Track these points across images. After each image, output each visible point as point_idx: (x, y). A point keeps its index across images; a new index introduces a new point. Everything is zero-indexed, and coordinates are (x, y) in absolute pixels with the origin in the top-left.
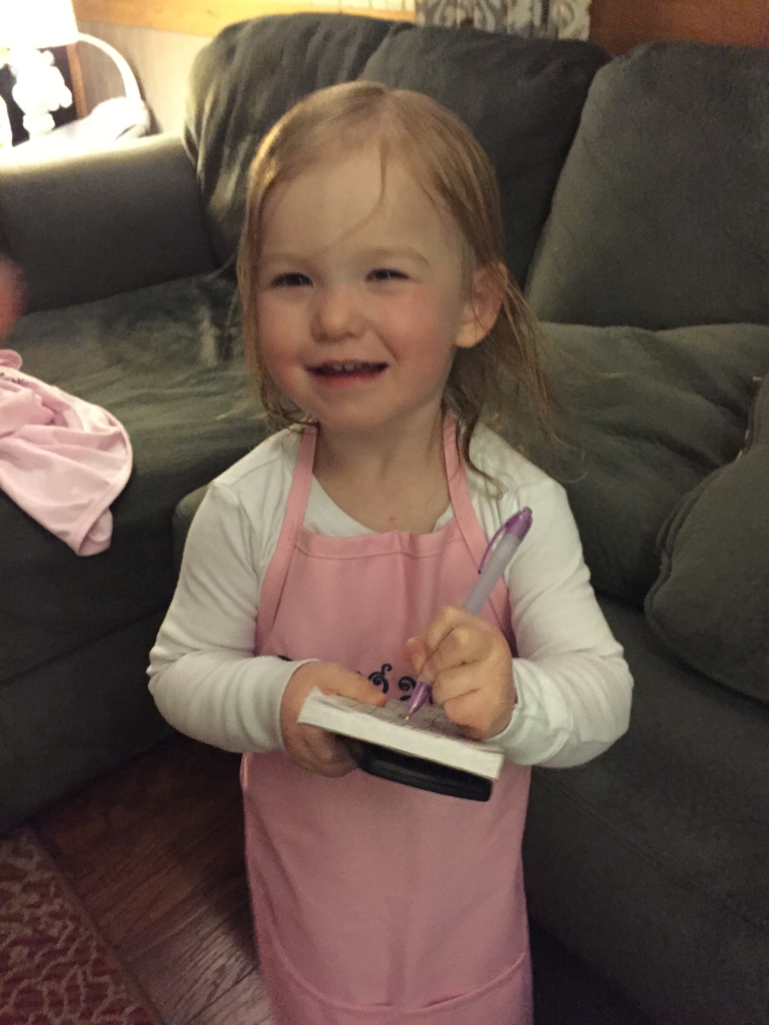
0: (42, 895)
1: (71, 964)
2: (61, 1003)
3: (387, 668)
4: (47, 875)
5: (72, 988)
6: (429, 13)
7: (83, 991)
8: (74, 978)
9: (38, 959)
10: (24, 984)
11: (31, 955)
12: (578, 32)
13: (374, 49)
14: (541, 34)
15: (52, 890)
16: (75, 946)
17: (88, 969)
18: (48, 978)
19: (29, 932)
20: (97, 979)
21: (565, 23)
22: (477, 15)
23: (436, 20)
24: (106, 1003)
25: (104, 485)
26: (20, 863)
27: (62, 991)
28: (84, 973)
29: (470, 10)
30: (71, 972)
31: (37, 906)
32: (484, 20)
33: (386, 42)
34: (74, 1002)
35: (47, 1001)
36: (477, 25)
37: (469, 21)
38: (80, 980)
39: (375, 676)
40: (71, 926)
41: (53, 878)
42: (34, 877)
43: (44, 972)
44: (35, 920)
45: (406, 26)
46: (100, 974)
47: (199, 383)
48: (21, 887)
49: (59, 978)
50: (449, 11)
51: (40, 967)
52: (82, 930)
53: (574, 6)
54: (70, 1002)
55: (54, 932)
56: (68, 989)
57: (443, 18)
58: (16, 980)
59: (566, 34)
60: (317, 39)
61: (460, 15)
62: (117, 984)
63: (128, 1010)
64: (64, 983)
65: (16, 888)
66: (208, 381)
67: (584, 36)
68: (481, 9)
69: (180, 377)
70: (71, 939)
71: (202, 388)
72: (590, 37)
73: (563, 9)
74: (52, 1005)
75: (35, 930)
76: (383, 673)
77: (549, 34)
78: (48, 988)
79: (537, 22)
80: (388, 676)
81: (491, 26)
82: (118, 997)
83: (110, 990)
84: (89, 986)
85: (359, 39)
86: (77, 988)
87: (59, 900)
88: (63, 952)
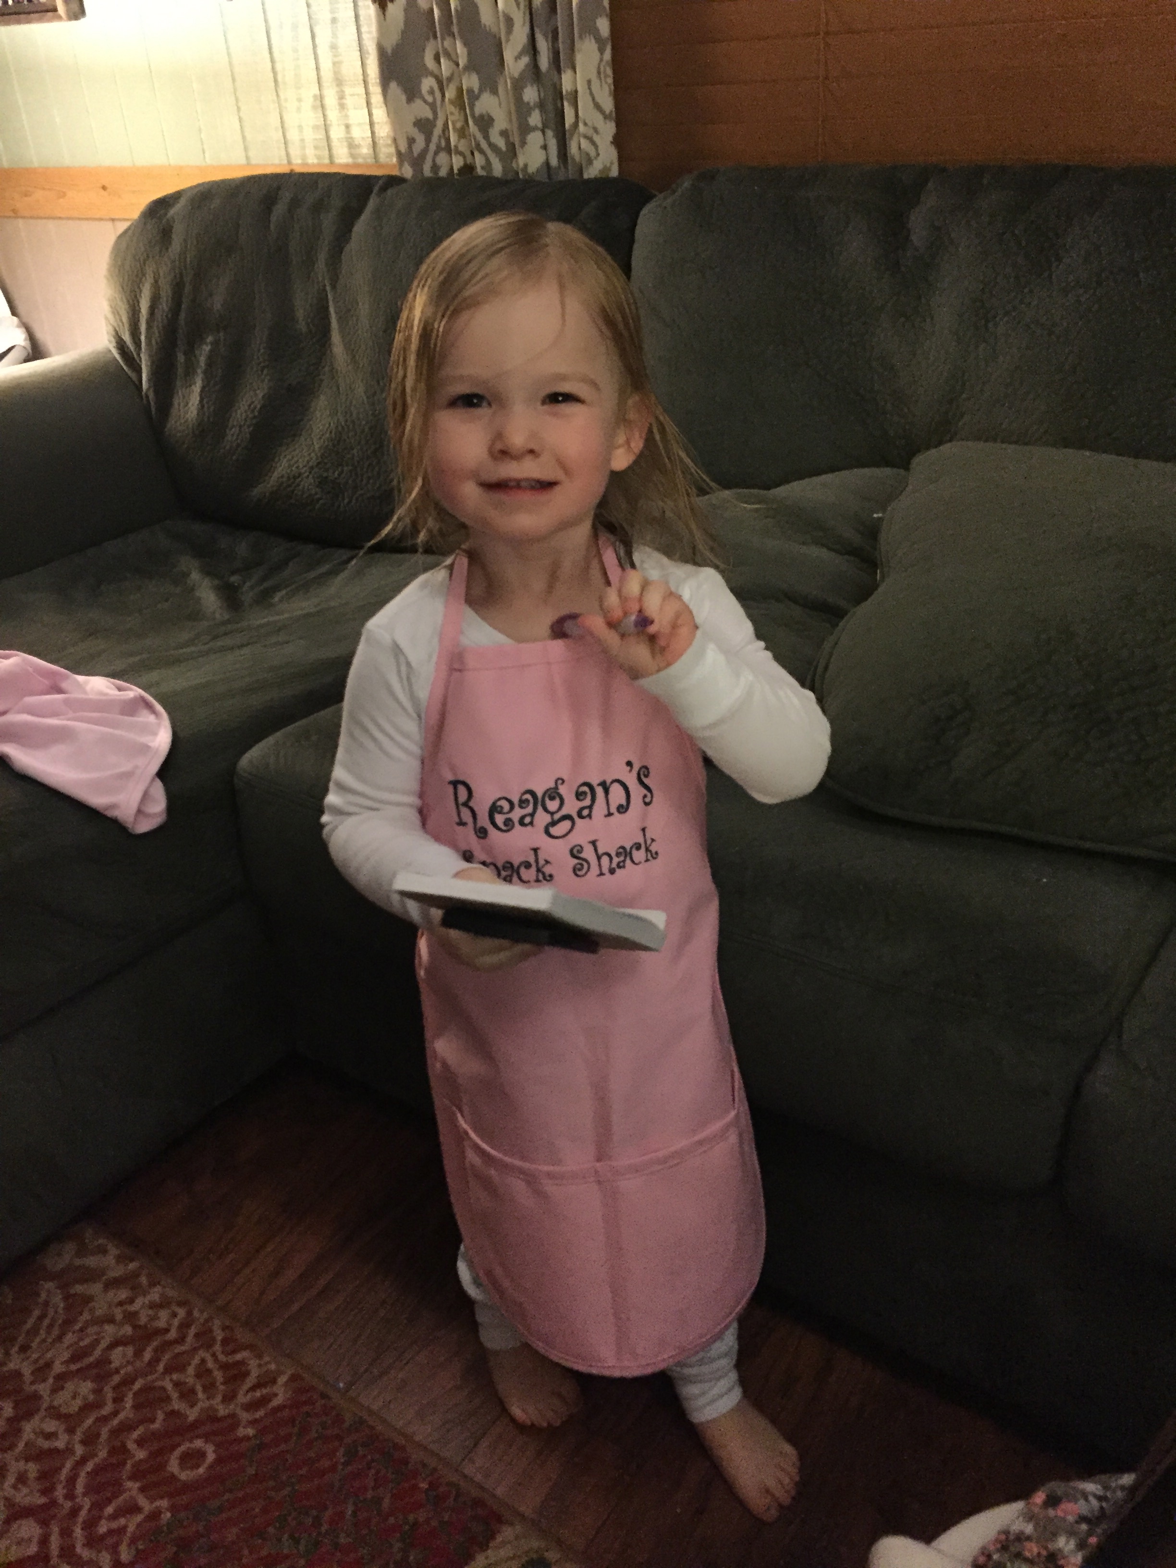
0: (133, 1288)
1: (195, 1350)
2: (193, 1391)
3: (560, 782)
4: (132, 1266)
5: (203, 1372)
6: (417, 162)
7: (218, 1375)
8: (203, 1361)
9: (147, 1355)
10: (137, 1386)
11: (138, 1354)
12: (606, 169)
13: (359, 212)
14: (561, 176)
15: (144, 1280)
16: (192, 1331)
17: (218, 1348)
18: (168, 1370)
19: (128, 1330)
20: (231, 1359)
21: (590, 162)
22: (479, 161)
23: (427, 171)
24: (250, 1381)
25: (145, 749)
26: (92, 1261)
27: (190, 1380)
28: (214, 1355)
29: (468, 154)
30: (196, 1361)
31: (131, 1301)
32: (488, 165)
33: (373, 203)
34: (209, 1388)
35: (175, 1395)
36: (480, 172)
37: (468, 169)
38: (210, 1364)
39: (549, 793)
40: (181, 1312)
41: (141, 1267)
42: (117, 1272)
43: (161, 1367)
44: (131, 1317)
45: (393, 181)
46: (234, 1352)
47: (215, 637)
48: (102, 1286)
49: (182, 1368)
50: (442, 159)
51: (155, 1361)
52: (196, 1313)
53: (596, 138)
54: (205, 1388)
55: (161, 1324)
56: (198, 1376)
57: (435, 168)
58: (128, 1381)
59: (591, 173)
60: (280, 209)
61: (457, 162)
62: (260, 1357)
63: (282, 1379)
64: (191, 1370)
65: (96, 1289)
66: (226, 634)
67: (614, 172)
68: (482, 152)
69: (185, 636)
70: (185, 1326)
71: (219, 643)
72: (620, 173)
73: (585, 144)
74: (182, 1396)
75: (135, 1327)
76: (556, 788)
77: (571, 174)
78: (171, 1380)
79: (554, 161)
80: (562, 790)
81: (498, 170)
82: (264, 1369)
83: (253, 1363)
84: (224, 1367)
85: (337, 202)
86: (209, 1371)
87: (158, 1289)
88: (181, 1340)
